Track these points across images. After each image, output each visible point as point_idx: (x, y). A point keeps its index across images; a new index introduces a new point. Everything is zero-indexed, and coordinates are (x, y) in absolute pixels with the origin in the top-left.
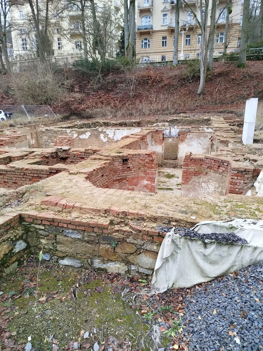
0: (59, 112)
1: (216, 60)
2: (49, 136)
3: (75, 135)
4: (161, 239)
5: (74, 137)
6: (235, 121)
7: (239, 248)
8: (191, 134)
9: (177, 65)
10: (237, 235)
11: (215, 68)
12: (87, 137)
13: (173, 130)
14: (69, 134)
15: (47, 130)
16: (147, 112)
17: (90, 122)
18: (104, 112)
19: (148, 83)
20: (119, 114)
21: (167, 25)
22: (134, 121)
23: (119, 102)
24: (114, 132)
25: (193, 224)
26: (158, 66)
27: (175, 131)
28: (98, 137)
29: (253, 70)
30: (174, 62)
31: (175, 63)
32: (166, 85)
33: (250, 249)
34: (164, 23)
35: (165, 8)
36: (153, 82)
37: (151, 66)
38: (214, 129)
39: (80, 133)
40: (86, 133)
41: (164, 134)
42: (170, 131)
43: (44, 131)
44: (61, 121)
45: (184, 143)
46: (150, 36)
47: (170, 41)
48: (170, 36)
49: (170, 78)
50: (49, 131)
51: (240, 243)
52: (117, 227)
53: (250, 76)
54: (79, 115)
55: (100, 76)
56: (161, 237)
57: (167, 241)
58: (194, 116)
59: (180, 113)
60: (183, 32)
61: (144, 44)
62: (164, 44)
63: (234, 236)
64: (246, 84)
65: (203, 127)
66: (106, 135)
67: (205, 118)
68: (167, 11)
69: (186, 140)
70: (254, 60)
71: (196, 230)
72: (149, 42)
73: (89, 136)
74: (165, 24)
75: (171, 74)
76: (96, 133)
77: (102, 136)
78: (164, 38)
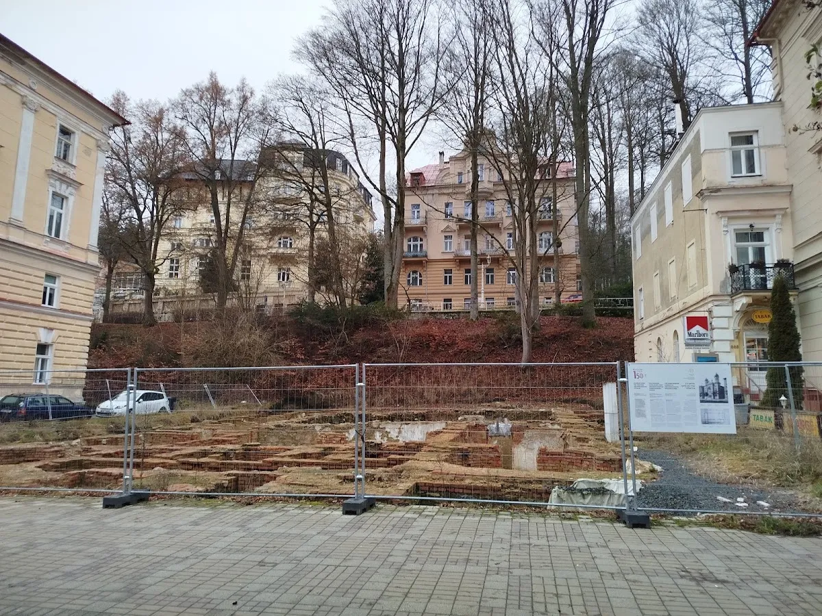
0: (266, 396)
1: (545, 313)
4: (547, 496)
6: (592, 416)
7: (609, 496)
8: (530, 431)
9: (477, 319)
10: (606, 488)
11: (544, 326)
12: (351, 437)
13: (501, 425)
15: (279, 426)
16: (433, 398)
17: (328, 413)
18: (350, 396)
19: (428, 346)
20: (380, 399)
21: (453, 252)
22: (416, 412)
23: (379, 379)
24: (400, 429)
25: (572, 482)
26: (444, 318)
27: (505, 426)
28: (371, 437)
29: (608, 333)
30: (471, 313)
31: (473, 314)
32: (461, 351)
33: (616, 496)
34: (446, 249)
35: (448, 227)
36: (438, 345)
37: (431, 319)
38: (562, 425)
40: (350, 431)
41: (488, 430)
42: (498, 425)
43: (273, 427)
44: (270, 414)
45: (520, 445)
46: (423, 267)
47: (458, 275)
48: (458, 268)
49: (467, 340)
51: (609, 492)
52: (507, 490)
53: (607, 343)
54: (303, 402)
55: (344, 333)
56: (548, 493)
57: (554, 496)
58: (521, 406)
59: (495, 401)
60: (483, 265)
61: (411, 279)
62: (448, 280)
63: (603, 488)
64: (602, 354)
65: (545, 423)
66: (385, 434)
67: (541, 410)
68: (451, 232)
69: (524, 441)
70: (609, 316)
71: (575, 486)
72: (420, 276)
73: (354, 435)
74: (448, 251)
75: (469, 333)
76: (367, 430)
77: (377, 434)
78: (446, 271)
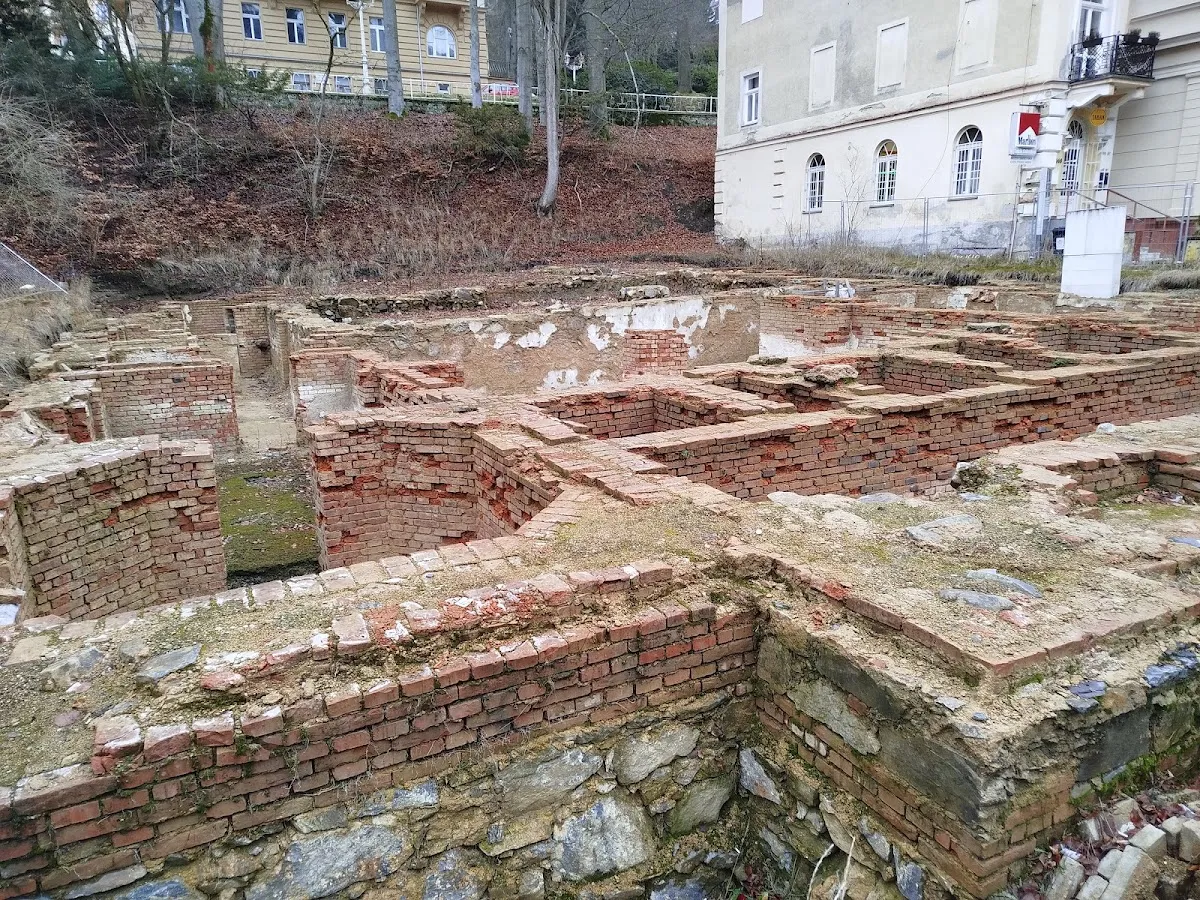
2: (395, 351)
3: (502, 339)
5: (497, 346)
9: (404, 113)
12: (544, 340)
14: (477, 336)
24: (630, 316)
28: (581, 337)
30: (391, 100)
31: (397, 105)
39: (517, 329)
40: (541, 327)
50: (393, 333)
60: (360, 3)
64: (642, 185)
66: (606, 328)
73: (549, 335)
76: (573, 322)
77: (592, 331)
